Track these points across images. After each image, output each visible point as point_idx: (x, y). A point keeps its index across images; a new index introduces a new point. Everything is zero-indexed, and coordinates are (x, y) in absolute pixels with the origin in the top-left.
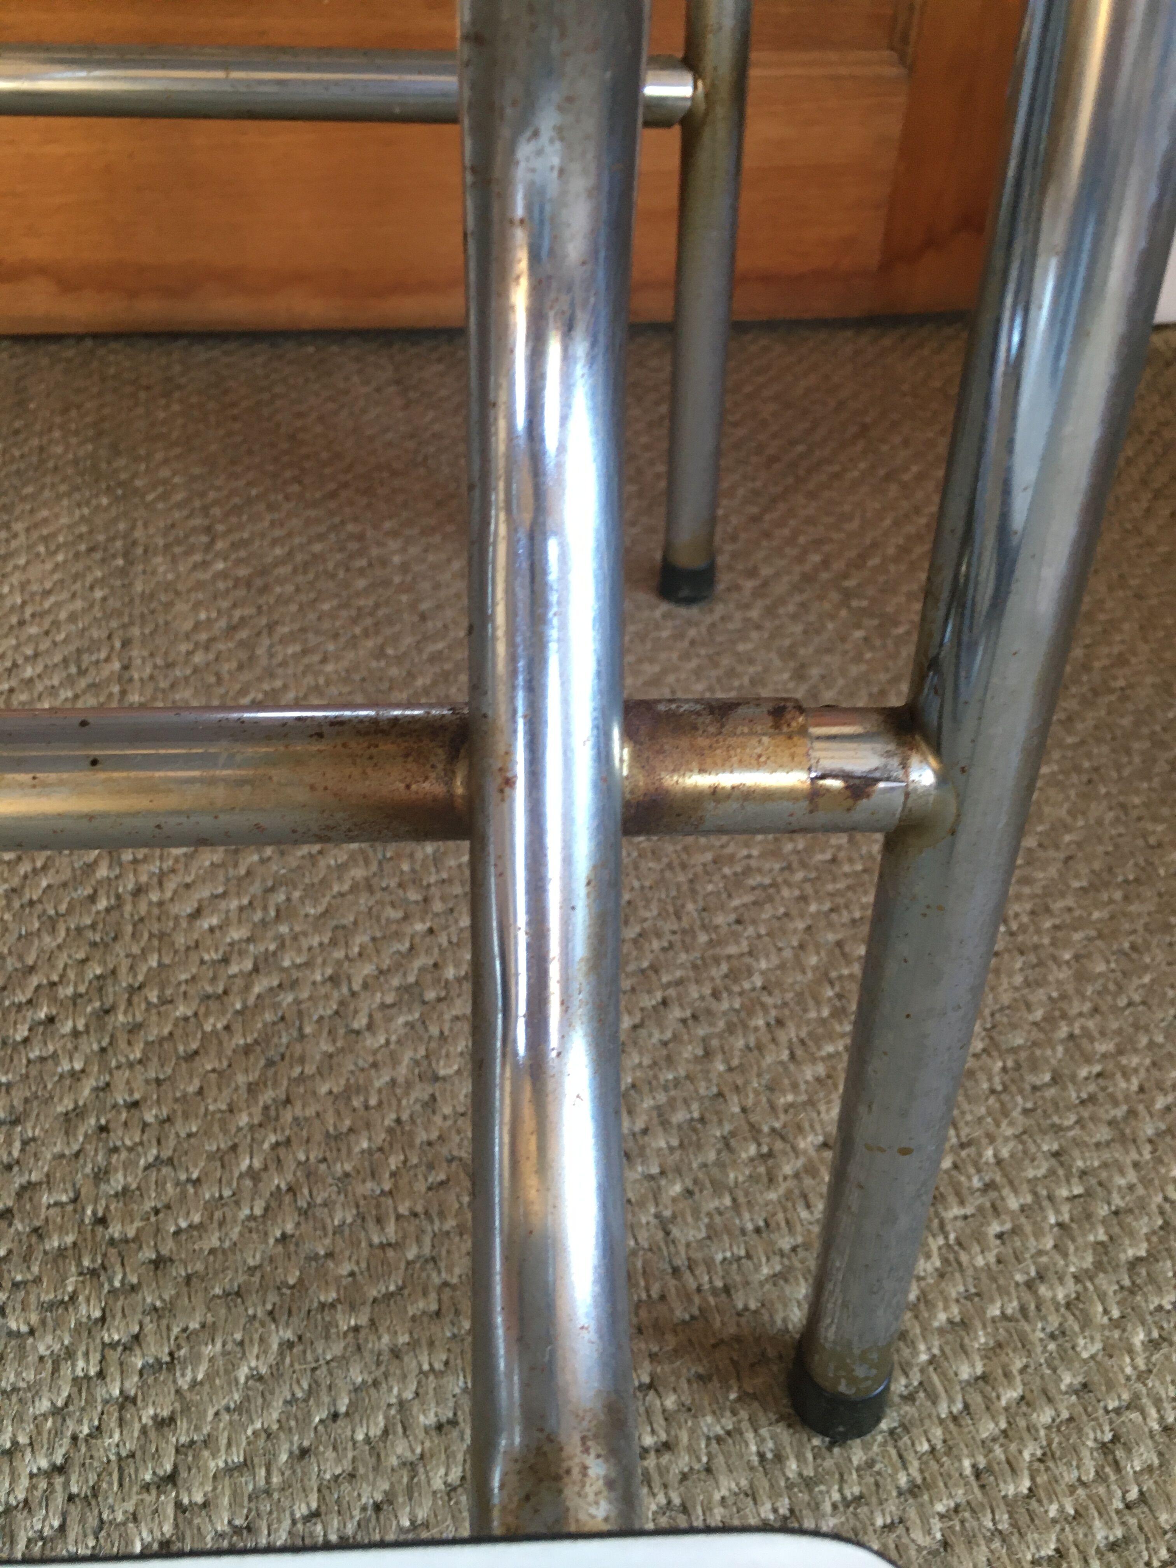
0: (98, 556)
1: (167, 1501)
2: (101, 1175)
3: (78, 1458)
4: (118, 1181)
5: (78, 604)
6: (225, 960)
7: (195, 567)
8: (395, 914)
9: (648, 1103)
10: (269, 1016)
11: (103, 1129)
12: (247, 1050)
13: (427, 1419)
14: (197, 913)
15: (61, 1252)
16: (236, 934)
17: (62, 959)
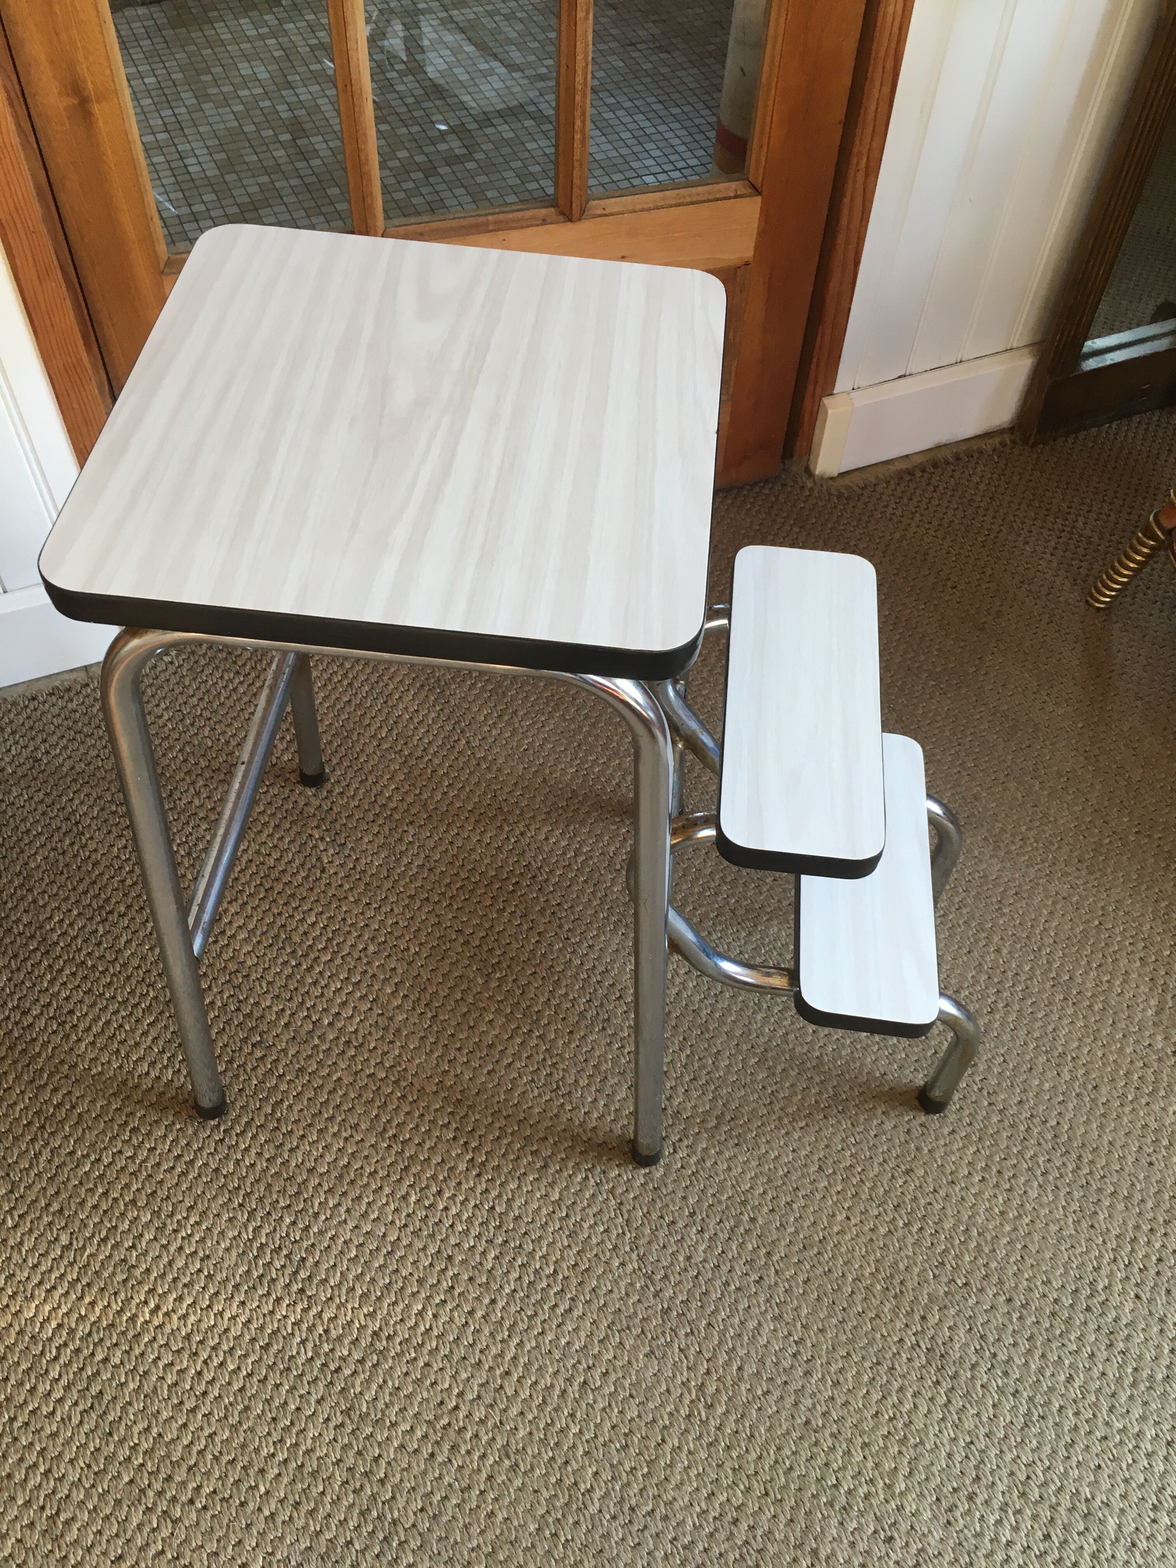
0: (427, 688)
1: (622, 1002)
2: (560, 926)
3: (593, 996)
4: (566, 927)
5: (433, 715)
6: (564, 853)
7: (470, 689)
8: (613, 827)
9: (718, 877)
10: (588, 870)
11: (553, 913)
12: (586, 881)
13: (682, 972)
14: (547, 839)
15: (560, 949)
16: (564, 843)
17: (511, 862)
